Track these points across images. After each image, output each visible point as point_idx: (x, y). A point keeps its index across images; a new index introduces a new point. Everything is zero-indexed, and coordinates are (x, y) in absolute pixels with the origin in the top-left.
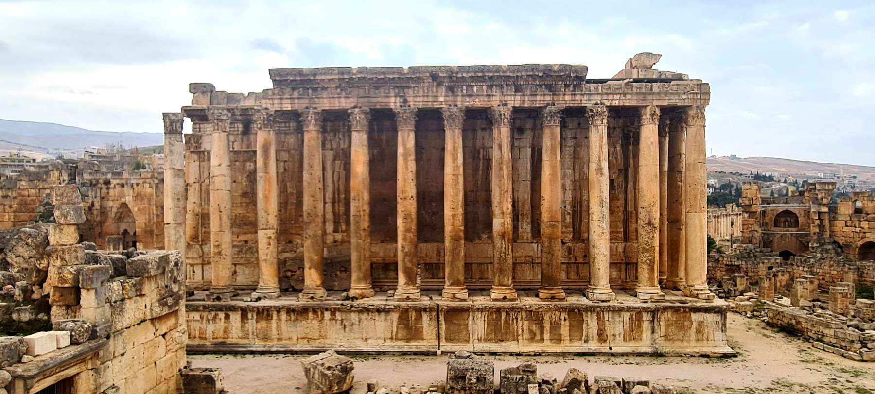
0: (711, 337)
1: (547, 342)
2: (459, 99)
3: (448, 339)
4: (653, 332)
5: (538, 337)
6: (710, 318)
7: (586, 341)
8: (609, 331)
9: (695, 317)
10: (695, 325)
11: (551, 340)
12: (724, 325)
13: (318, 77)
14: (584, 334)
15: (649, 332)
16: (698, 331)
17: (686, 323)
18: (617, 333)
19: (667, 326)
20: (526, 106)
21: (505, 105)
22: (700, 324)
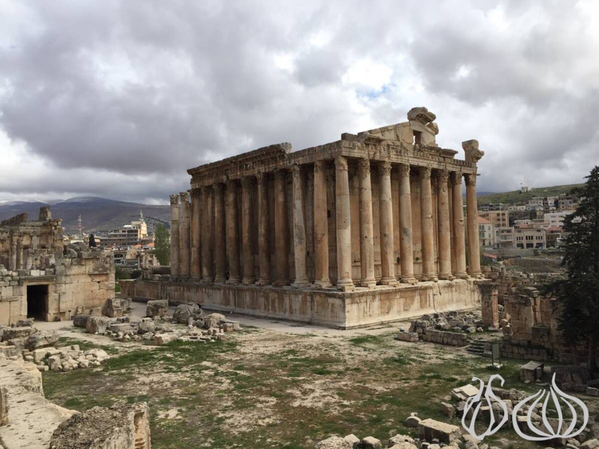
0: (338, 315)
1: (271, 311)
2: (244, 172)
3: (238, 306)
4: (312, 309)
5: (267, 308)
6: (337, 302)
7: (285, 312)
8: (294, 307)
9: (331, 300)
10: (330, 306)
11: (272, 310)
12: (344, 307)
13: (200, 171)
14: (284, 307)
15: (310, 309)
16: (332, 311)
17: (326, 305)
18: (297, 308)
19: (318, 306)
20: (267, 171)
21: (259, 172)
22: (333, 305)
